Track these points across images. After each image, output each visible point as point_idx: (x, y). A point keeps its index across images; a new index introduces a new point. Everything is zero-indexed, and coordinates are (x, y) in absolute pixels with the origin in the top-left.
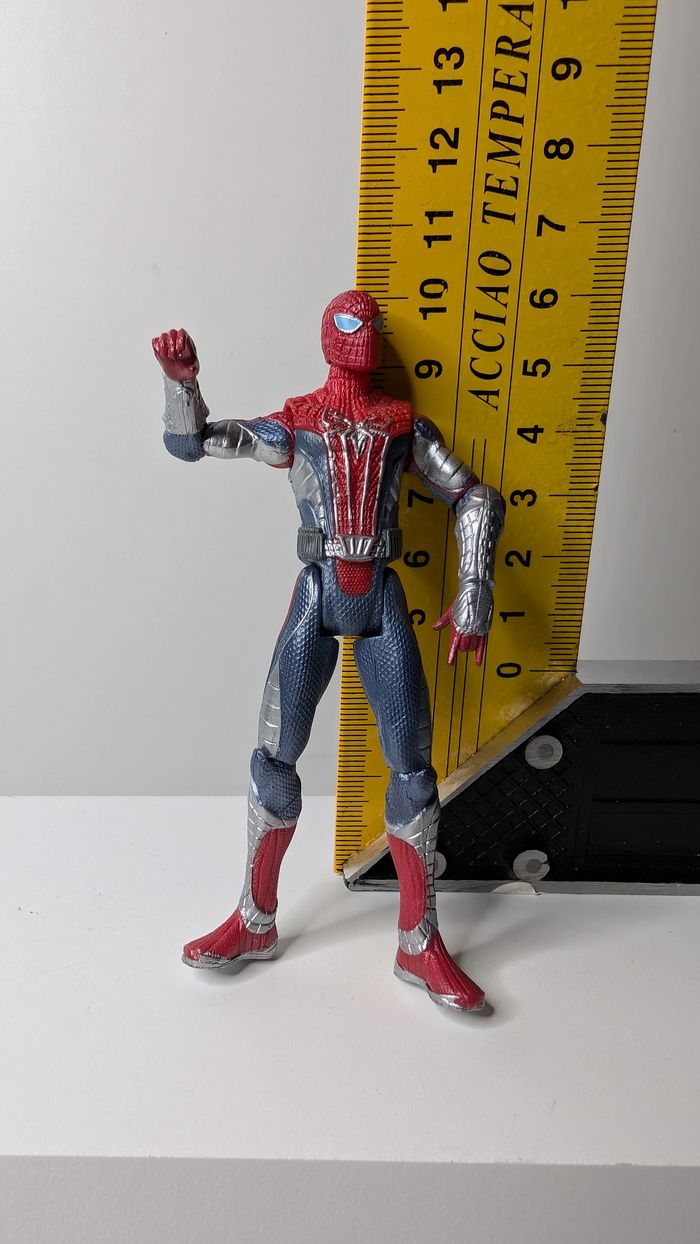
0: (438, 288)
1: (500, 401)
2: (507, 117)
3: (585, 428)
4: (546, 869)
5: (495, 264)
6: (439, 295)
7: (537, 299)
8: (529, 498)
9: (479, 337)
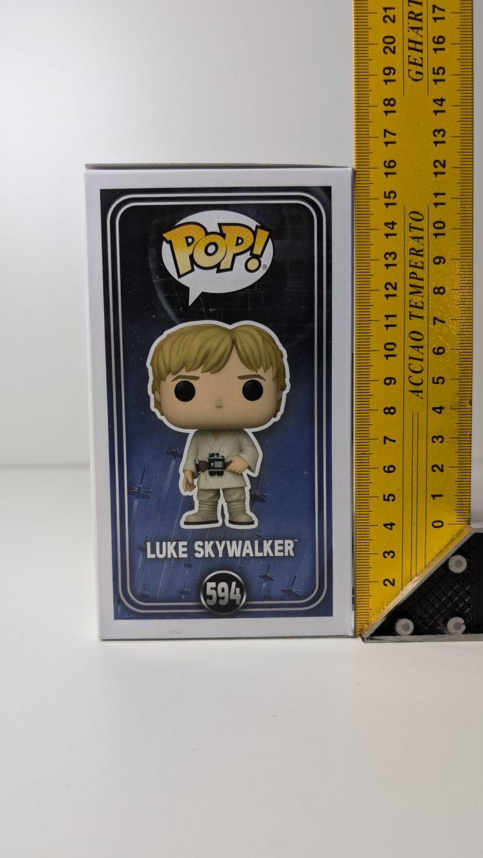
0: (392, 346)
1: (424, 395)
2: (416, 278)
3: (463, 407)
4: (464, 627)
5: (416, 336)
6: (393, 349)
7: (436, 351)
8: (440, 439)
9: (411, 367)
